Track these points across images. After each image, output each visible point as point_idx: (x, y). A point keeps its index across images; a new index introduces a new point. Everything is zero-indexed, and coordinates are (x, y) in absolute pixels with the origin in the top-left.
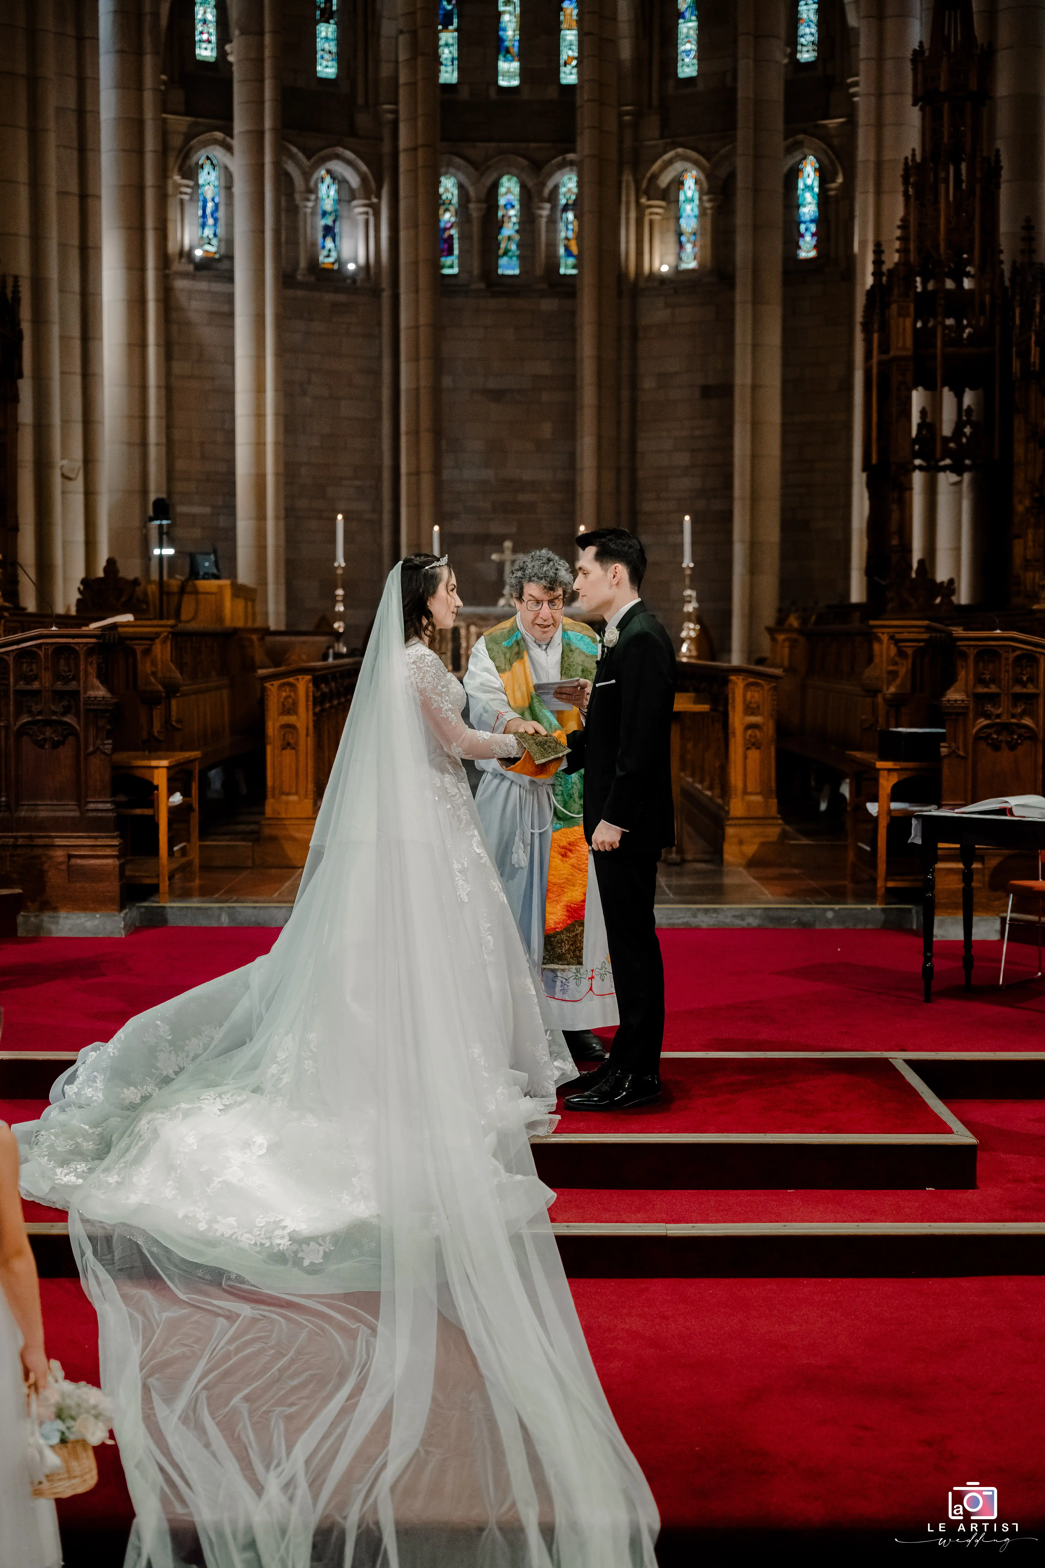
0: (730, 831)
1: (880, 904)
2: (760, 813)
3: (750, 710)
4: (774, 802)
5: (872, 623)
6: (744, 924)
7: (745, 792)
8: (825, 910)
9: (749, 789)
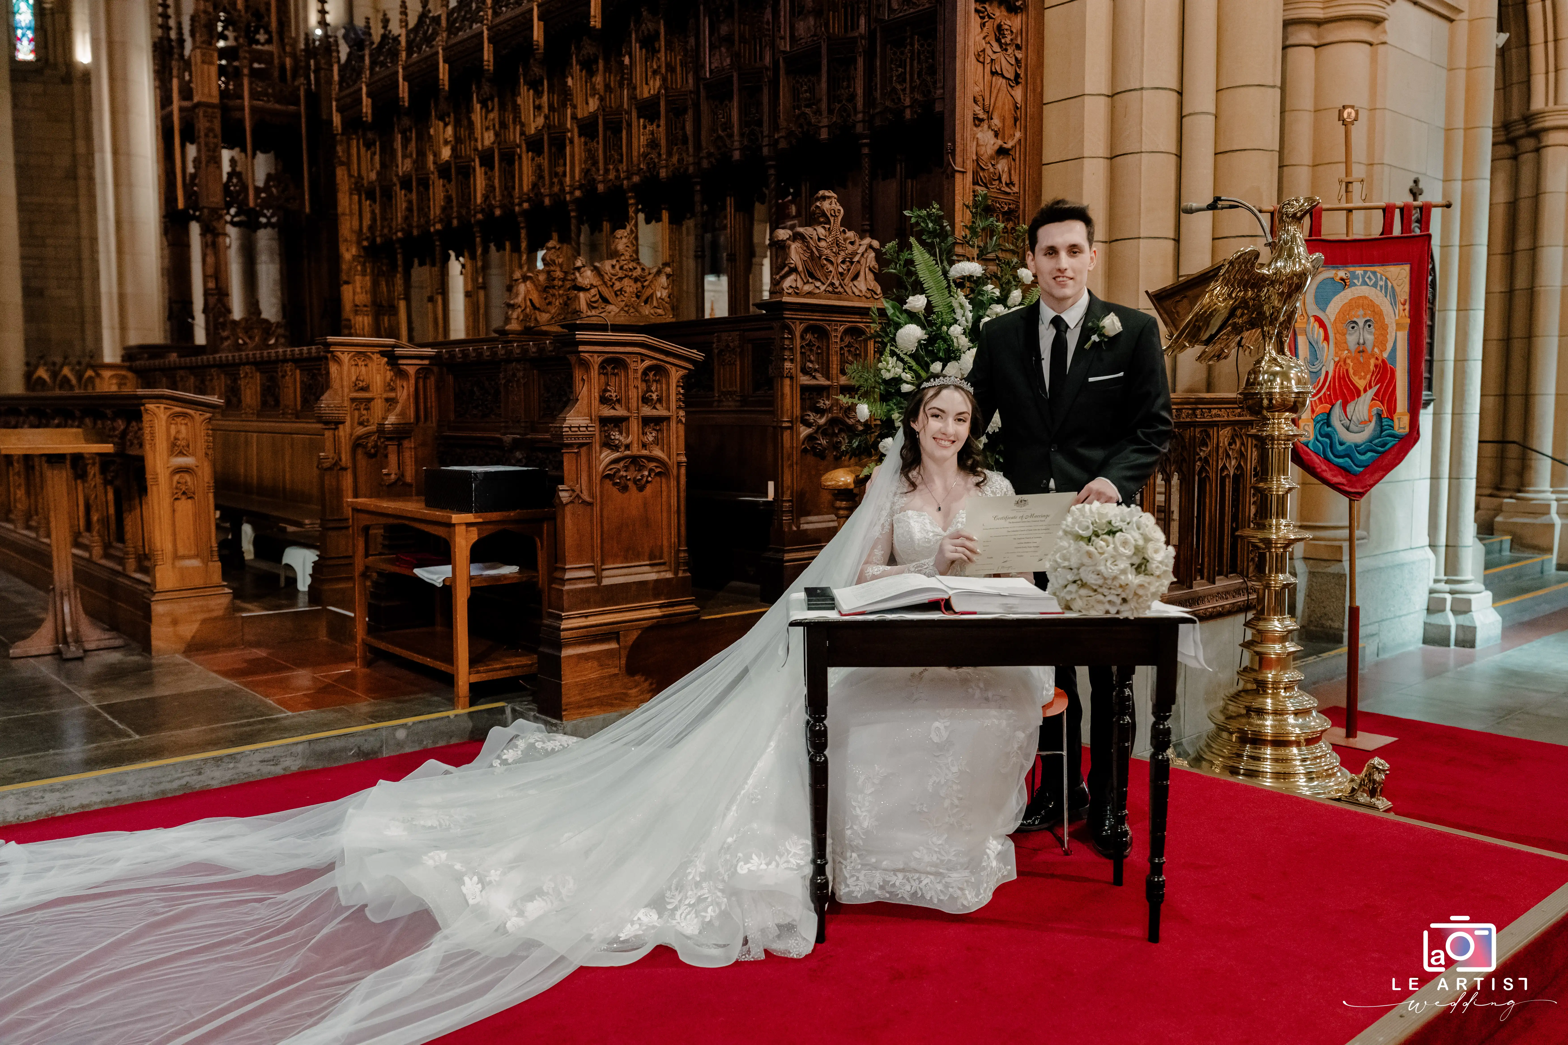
0: (158, 609)
1: (463, 708)
2: (198, 582)
3: (176, 448)
4: (216, 566)
5: (331, 339)
6: (278, 770)
7: (176, 557)
8: (395, 728)
9: (181, 551)
